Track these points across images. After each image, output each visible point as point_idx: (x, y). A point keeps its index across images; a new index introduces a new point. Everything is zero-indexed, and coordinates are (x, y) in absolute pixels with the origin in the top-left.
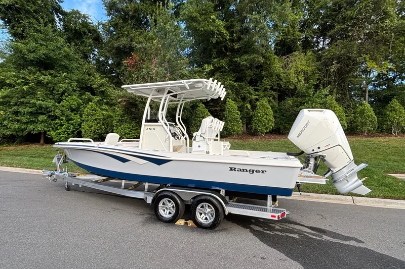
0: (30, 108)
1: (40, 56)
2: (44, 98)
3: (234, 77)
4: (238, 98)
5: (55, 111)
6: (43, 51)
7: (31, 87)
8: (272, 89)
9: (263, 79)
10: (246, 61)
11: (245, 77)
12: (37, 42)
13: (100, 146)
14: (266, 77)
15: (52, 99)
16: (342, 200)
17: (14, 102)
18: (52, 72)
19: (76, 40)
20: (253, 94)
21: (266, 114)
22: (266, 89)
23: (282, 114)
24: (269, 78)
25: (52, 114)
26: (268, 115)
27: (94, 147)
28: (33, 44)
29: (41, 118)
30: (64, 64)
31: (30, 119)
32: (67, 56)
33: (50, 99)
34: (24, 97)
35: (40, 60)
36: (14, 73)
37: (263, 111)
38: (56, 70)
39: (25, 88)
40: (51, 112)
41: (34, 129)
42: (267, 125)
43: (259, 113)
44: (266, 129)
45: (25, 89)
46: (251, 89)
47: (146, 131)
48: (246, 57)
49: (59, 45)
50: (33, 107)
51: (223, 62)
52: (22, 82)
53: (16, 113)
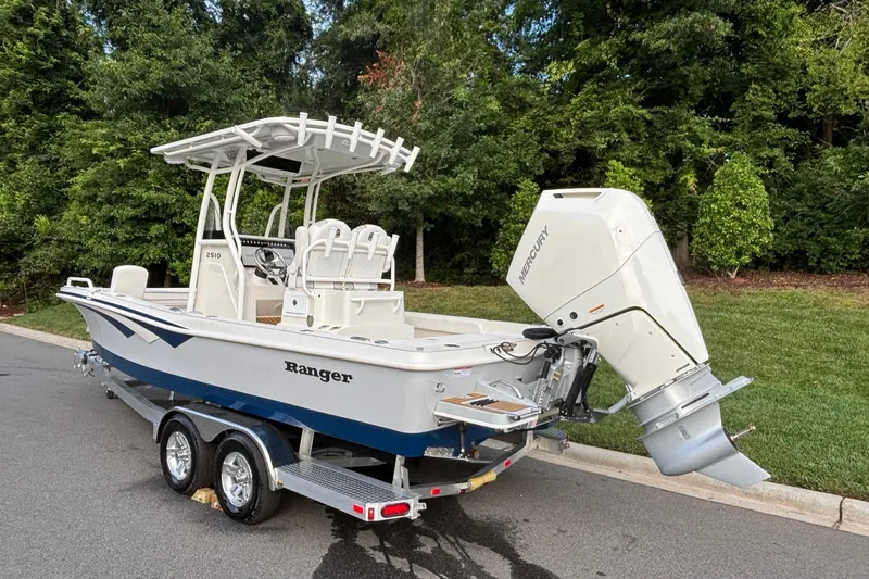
0: (134, 207)
1: (153, 86)
2: (162, 184)
3: (638, 91)
4: (658, 157)
5: (181, 213)
6: (158, 72)
7: (138, 160)
8: (782, 118)
9: (745, 88)
10: (668, 36)
11: (685, 86)
12: (148, 52)
13: (96, 296)
14: (756, 80)
15: (179, 185)
16: (800, 506)
17: (103, 195)
18: (183, 120)
19: (248, 36)
20: (707, 138)
21: (739, 205)
22: (758, 122)
23: (818, 202)
24: (770, 84)
25: (176, 220)
26: (745, 208)
27: (85, 297)
28: (139, 60)
29: (156, 229)
30: (205, 98)
31: (133, 233)
32: (213, 80)
33: (177, 185)
34: (122, 184)
35: (155, 95)
36: (104, 131)
37: (730, 195)
38: (191, 116)
39: (121, 163)
40: (175, 214)
41: (142, 256)
42: (740, 243)
43: (715, 201)
44: (739, 254)
45: (122, 165)
46: (702, 125)
47: (207, 262)
48: (669, 25)
49: (195, 53)
50: (139, 206)
51: (605, 50)
52: (119, 149)
53: (111, 221)
